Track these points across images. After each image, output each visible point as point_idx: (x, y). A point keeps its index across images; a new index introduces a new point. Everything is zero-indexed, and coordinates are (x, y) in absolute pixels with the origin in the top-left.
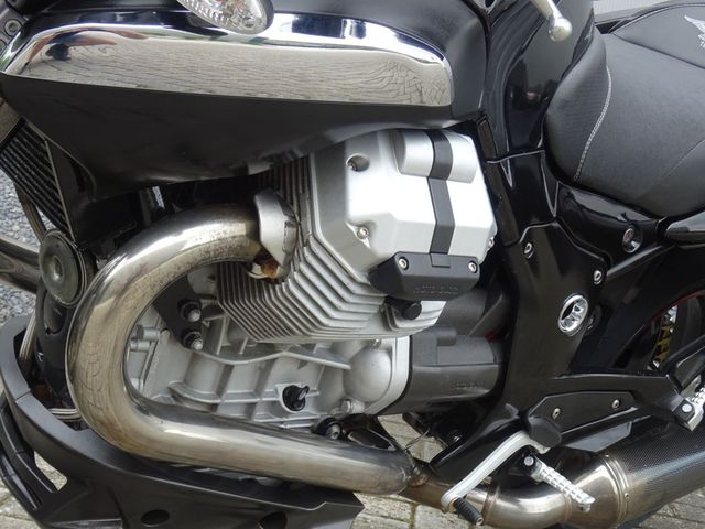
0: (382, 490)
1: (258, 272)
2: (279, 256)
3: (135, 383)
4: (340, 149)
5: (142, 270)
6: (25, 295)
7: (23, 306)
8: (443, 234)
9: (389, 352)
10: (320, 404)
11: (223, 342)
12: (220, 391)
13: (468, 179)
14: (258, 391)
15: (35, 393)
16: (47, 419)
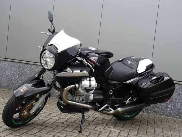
0: (91, 109)
1: (76, 89)
2: (78, 88)
3: (68, 99)
4: (82, 79)
5: (67, 89)
6: (59, 92)
7: (59, 93)
8: (90, 85)
9: (91, 96)
10: (85, 101)
11: (75, 95)
12: (76, 99)
13: (93, 81)
14: (79, 100)
15: (60, 100)
16: (62, 102)
